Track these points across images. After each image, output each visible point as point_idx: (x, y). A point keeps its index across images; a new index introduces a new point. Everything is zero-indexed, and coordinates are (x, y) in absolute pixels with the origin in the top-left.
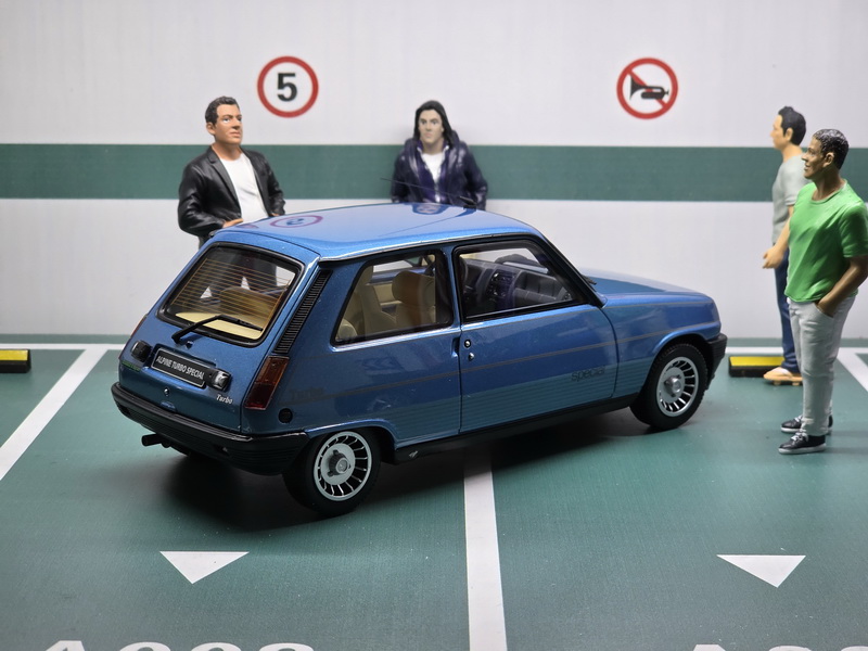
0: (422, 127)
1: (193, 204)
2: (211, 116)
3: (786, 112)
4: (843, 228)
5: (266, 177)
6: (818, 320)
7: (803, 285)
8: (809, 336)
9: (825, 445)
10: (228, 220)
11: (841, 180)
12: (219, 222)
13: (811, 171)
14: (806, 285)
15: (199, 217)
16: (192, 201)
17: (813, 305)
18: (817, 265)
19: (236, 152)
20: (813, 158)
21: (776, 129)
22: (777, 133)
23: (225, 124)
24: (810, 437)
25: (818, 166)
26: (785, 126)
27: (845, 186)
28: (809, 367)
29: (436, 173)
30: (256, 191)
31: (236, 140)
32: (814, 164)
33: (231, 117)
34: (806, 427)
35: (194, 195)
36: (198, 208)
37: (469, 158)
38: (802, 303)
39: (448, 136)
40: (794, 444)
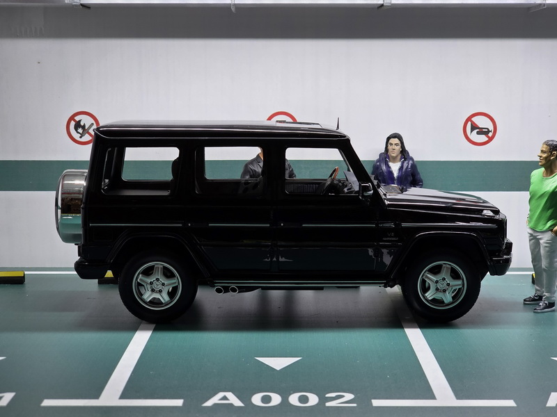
6: (552, 239)
7: (542, 222)
8: (547, 249)
13: (544, 162)
14: (545, 221)
17: (550, 232)
18: (550, 212)
20: (545, 155)
25: (548, 159)
28: (547, 265)
29: (396, 174)
32: (546, 158)
34: (547, 298)
37: (414, 166)
38: (543, 232)
39: (404, 153)
40: (542, 307)
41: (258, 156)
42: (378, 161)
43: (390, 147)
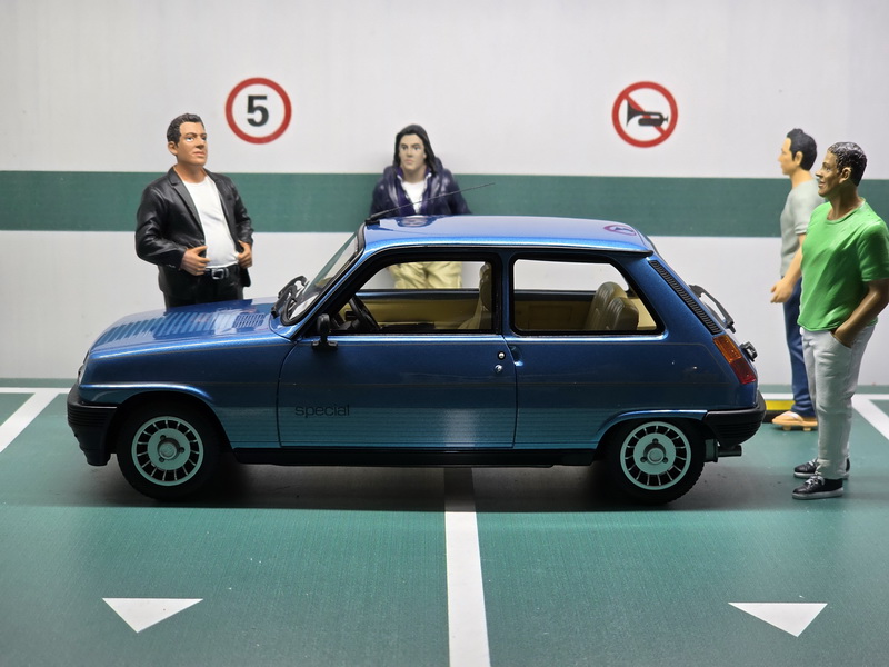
0: (403, 153)
1: (153, 229)
3: (795, 135)
4: (861, 251)
5: (232, 203)
6: (836, 351)
8: (825, 369)
9: (842, 489)
11: (859, 198)
13: (826, 188)
14: (822, 313)
17: (829, 334)
18: (834, 290)
20: (828, 174)
24: (826, 480)
25: (834, 182)
27: (863, 204)
28: (824, 403)
29: (417, 203)
32: (830, 180)
34: (822, 469)
35: (153, 219)
37: (453, 187)
38: (817, 333)
39: (431, 162)
40: (808, 488)
41: (172, 170)
42: (382, 182)
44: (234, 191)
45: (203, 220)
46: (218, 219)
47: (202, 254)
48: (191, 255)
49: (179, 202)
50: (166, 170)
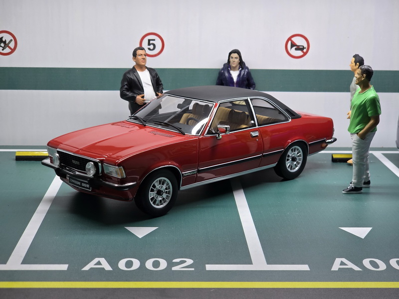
1: (126, 88)
2: (135, 54)
3: (356, 56)
4: (368, 105)
5: (155, 78)
6: (358, 141)
7: (353, 127)
8: (355, 147)
10: (139, 95)
12: (135, 95)
13: (357, 82)
15: (128, 93)
16: (126, 87)
17: (356, 135)
18: (358, 119)
19: (144, 68)
21: (352, 63)
22: (353, 65)
23: (140, 57)
25: (360, 80)
26: (356, 62)
28: (355, 160)
30: (151, 84)
31: (143, 64)
32: (359, 78)
33: (142, 55)
35: (126, 85)
36: (128, 90)
37: (249, 73)
38: (352, 134)
39: (242, 64)
41: (134, 67)
42: (223, 69)
43: (231, 60)
44: (157, 75)
45: (144, 85)
46: (149, 85)
47: (143, 97)
48: (139, 97)
49: (136, 79)
50: (132, 67)
